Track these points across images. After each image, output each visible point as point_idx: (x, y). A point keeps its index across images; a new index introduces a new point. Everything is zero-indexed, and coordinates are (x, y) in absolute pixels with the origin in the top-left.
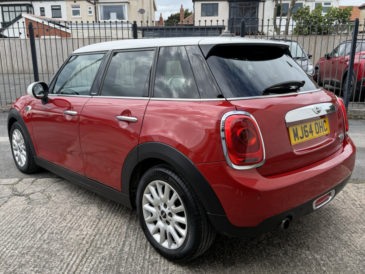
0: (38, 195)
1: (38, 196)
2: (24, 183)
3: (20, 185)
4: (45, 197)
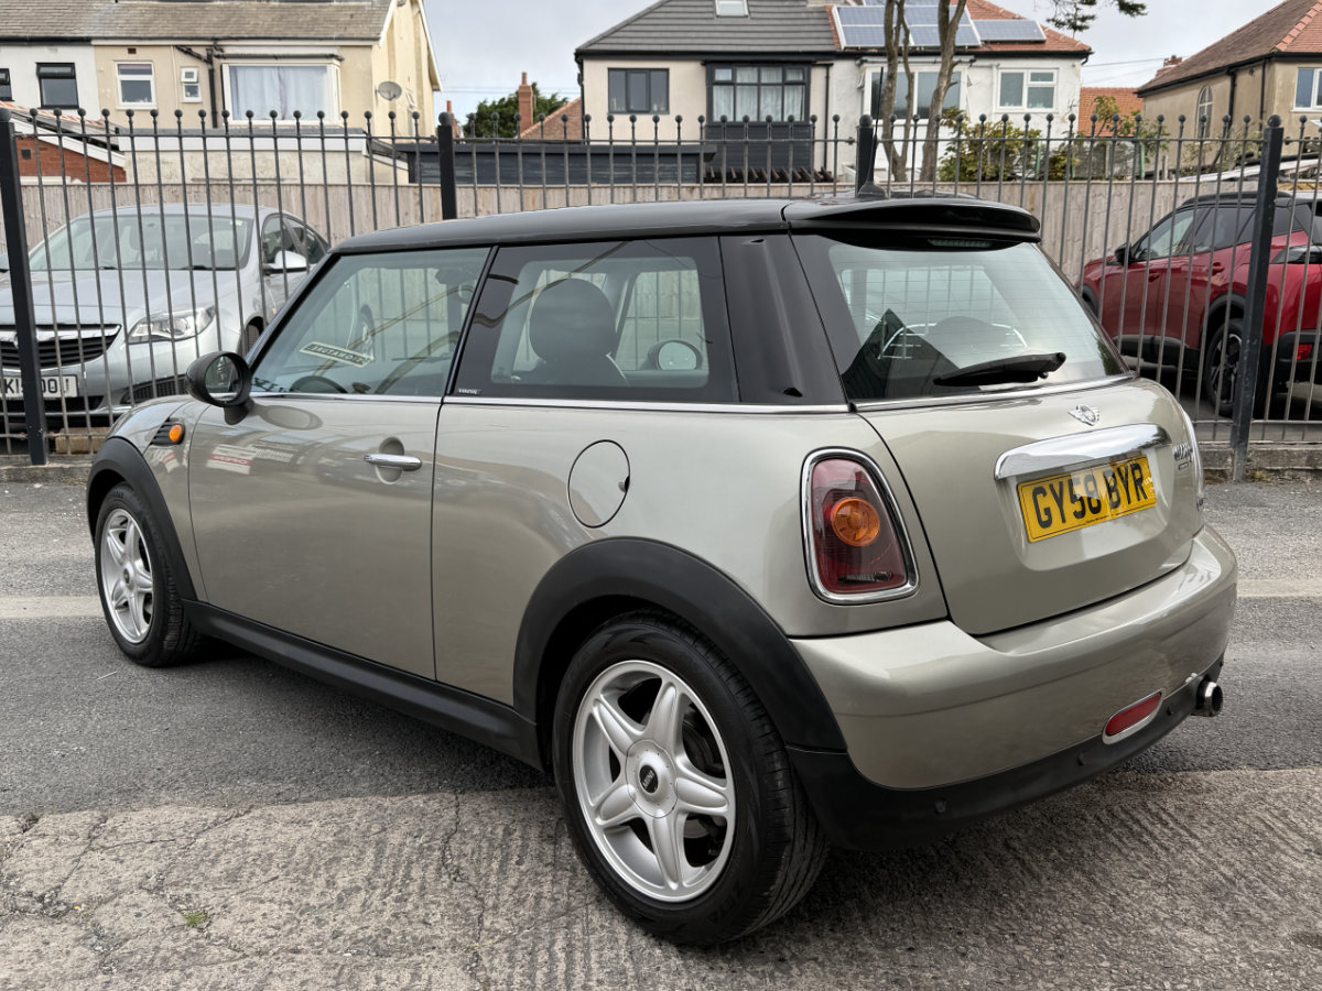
0: (136, 910)
1: (138, 915)
2: (47, 839)
3: (31, 852)
4: (179, 919)
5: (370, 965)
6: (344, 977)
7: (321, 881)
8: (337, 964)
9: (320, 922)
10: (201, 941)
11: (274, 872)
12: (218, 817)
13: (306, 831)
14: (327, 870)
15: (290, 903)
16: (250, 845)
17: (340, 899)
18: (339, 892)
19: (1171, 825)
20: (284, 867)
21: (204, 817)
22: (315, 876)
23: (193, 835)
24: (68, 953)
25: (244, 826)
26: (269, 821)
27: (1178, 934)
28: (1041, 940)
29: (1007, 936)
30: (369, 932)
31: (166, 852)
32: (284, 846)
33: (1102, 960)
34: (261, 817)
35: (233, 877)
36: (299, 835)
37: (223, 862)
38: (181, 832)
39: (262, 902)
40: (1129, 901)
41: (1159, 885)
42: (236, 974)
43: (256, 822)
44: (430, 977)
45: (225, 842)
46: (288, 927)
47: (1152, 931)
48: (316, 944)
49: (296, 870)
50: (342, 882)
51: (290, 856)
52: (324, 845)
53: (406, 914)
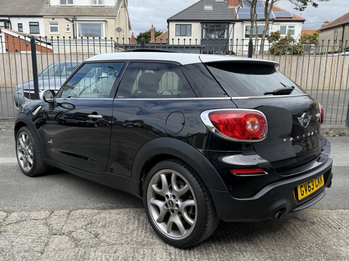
0: (82, 234)
3: (54, 219)
4: (92, 236)
5: (141, 248)
6: (135, 251)
7: (126, 228)
8: (133, 247)
9: (127, 237)
10: (99, 241)
11: (114, 225)
12: (98, 212)
13: (120, 216)
14: (127, 225)
15: (119, 233)
16: (107, 219)
17: (131, 232)
18: (130, 230)
19: (336, 222)
20: (116, 224)
21: (94, 212)
22: (124, 227)
23: (92, 216)
24: (67, 243)
25: (104, 214)
26: (110, 213)
27: (341, 249)
28: (305, 249)
29: (297, 247)
30: (139, 240)
31: (87, 220)
32: (115, 220)
33: (322, 254)
34: (108, 212)
35: (104, 226)
36: (118, 217)
37: (101, 223)
38: (89, 215)
39: (112, 232)
40: (327, 240)
41: (335, 237)
42: (109, 249)
43: (107, 214)
44: (156, 251)
45: (101, 218)
46: (119, 238)
47: (334, 248)
48: (127, 243)
49: (119, 225)
50: (131, 228)
51: (117, 222)
52: (125, 219)
53: (148, 236)
